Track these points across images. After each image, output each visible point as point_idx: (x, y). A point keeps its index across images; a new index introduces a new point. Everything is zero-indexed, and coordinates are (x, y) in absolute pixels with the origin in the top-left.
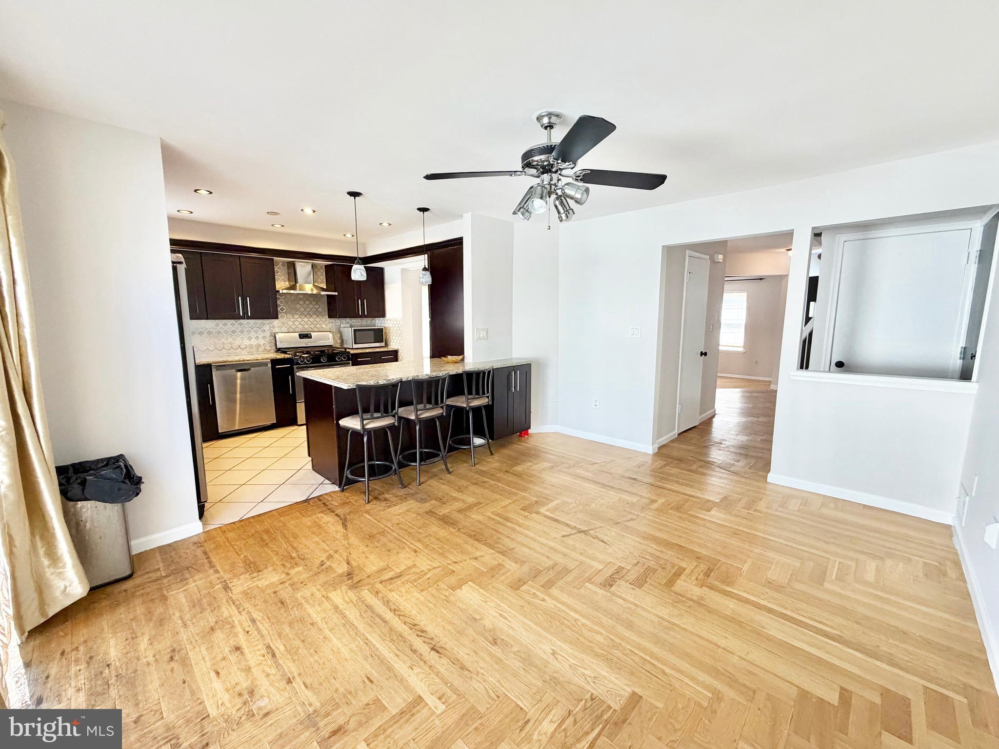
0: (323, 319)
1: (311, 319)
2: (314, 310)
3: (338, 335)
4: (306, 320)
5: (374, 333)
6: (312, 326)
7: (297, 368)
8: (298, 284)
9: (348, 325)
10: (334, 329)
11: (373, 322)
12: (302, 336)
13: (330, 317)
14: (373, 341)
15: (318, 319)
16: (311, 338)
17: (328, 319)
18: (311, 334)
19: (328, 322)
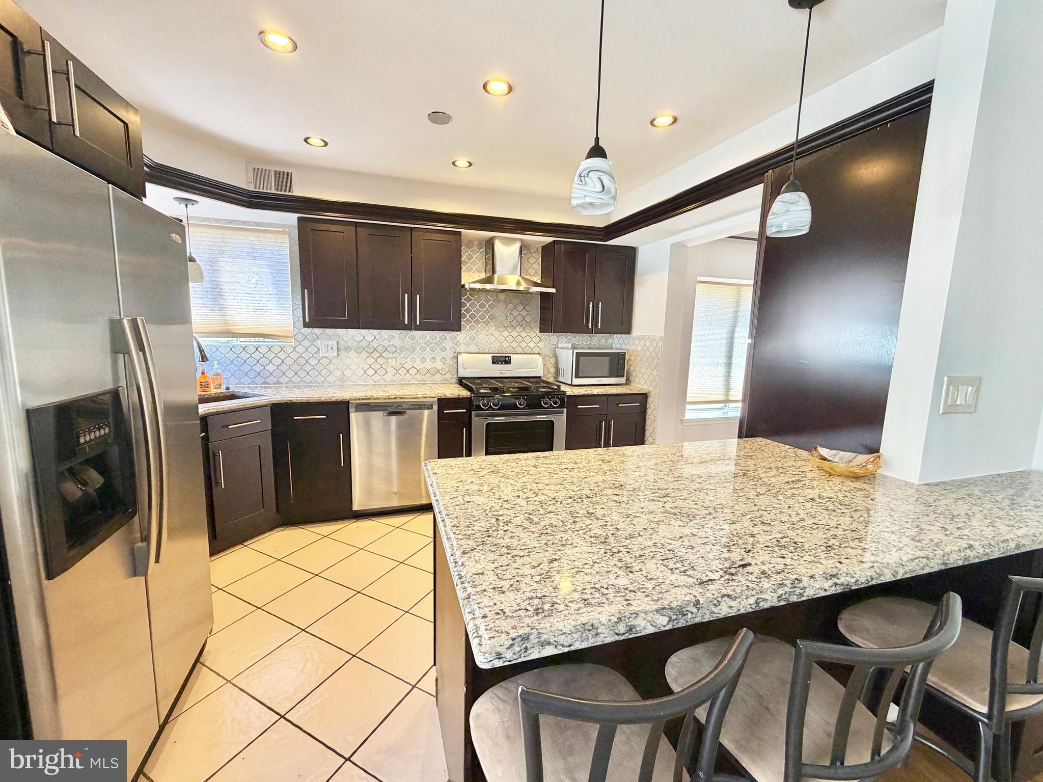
0: (532, 334)
1: (514, 334)
2: (519, 318)
3: (553, 360)
4: (506, 334)
5: (610, 359)
6: (514, 344)
7: (478, 415)
8: (496, 276)
9: (570, 346)
10: (547, 351)
11: (610, 341)
12: (496, 360)
13: (542, 330)
14: (606, 373)
15: (524, 334)
16: (510, 363)
17: (539, 334)
18: (510, 357)
19: (538, 339)
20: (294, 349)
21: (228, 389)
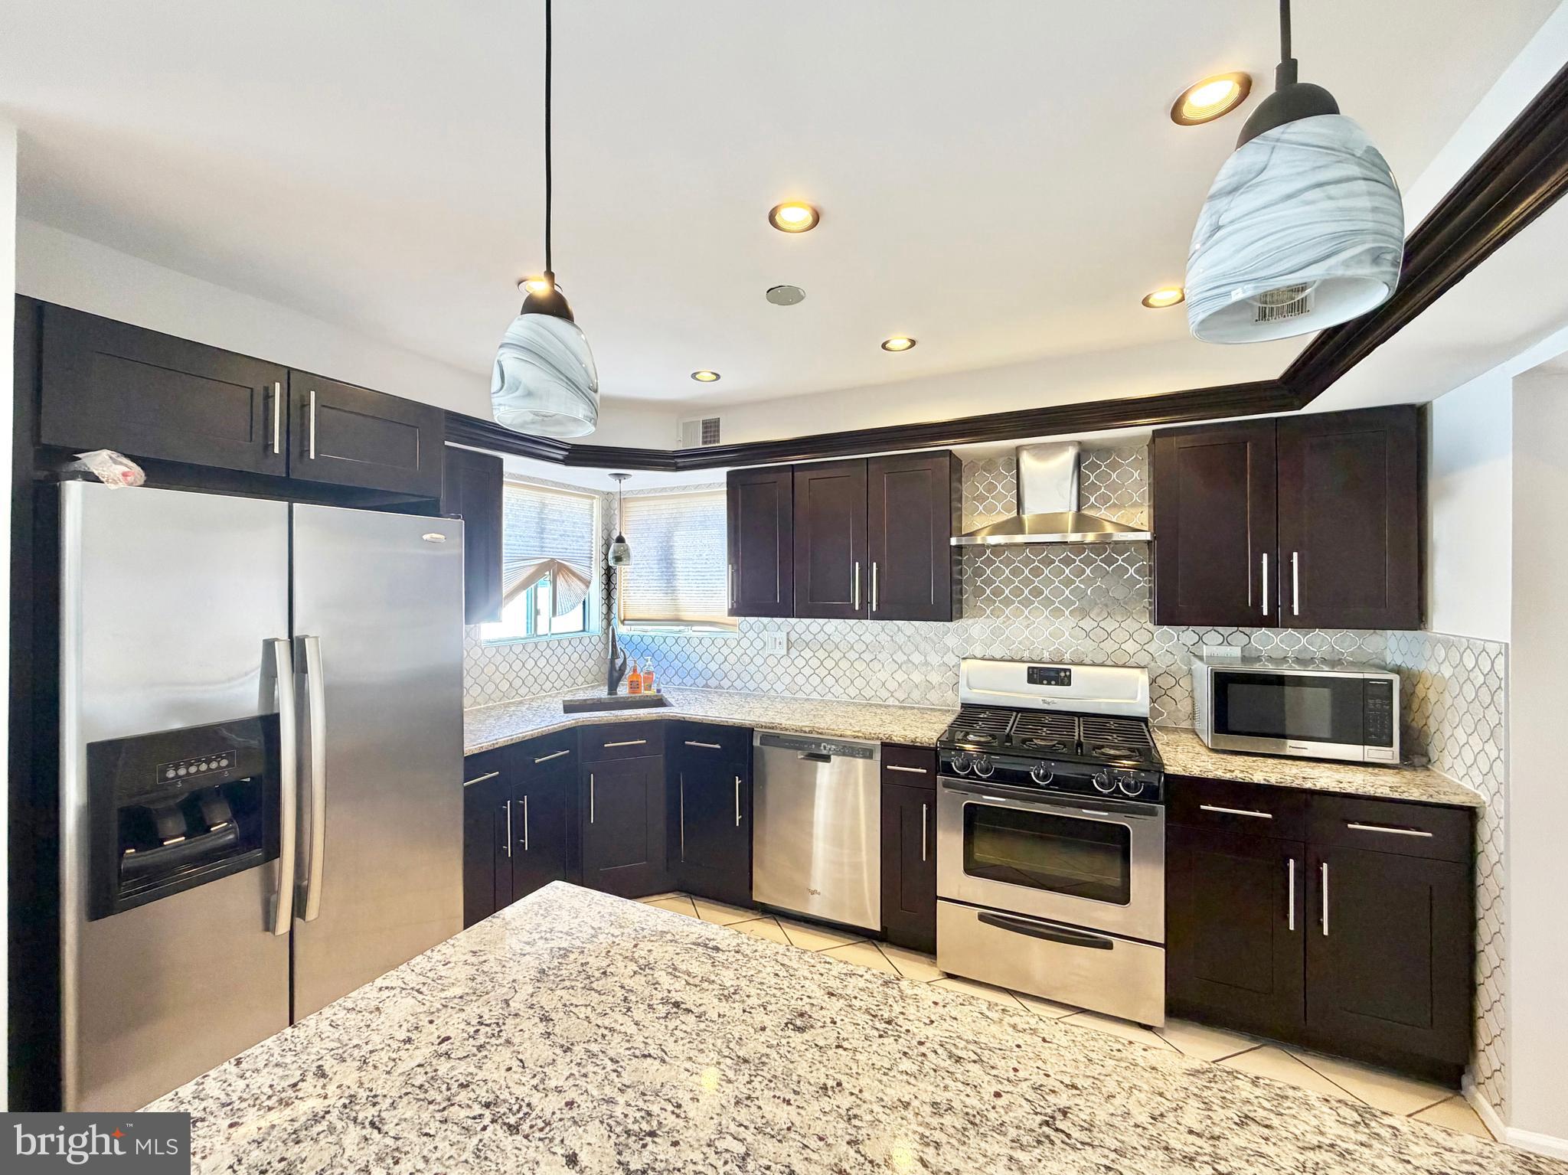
0: (1130, 624)
1: (1088, 623)
7: (946, 785)
8: (1027, 518)
12: (1037, 676)
15: (1110, 625)
16: (1069, 684)
17: (1150, 626)
18: (1070, 670)
19: (1147, 636)
20: (738, 642)
21: (659, 691)
